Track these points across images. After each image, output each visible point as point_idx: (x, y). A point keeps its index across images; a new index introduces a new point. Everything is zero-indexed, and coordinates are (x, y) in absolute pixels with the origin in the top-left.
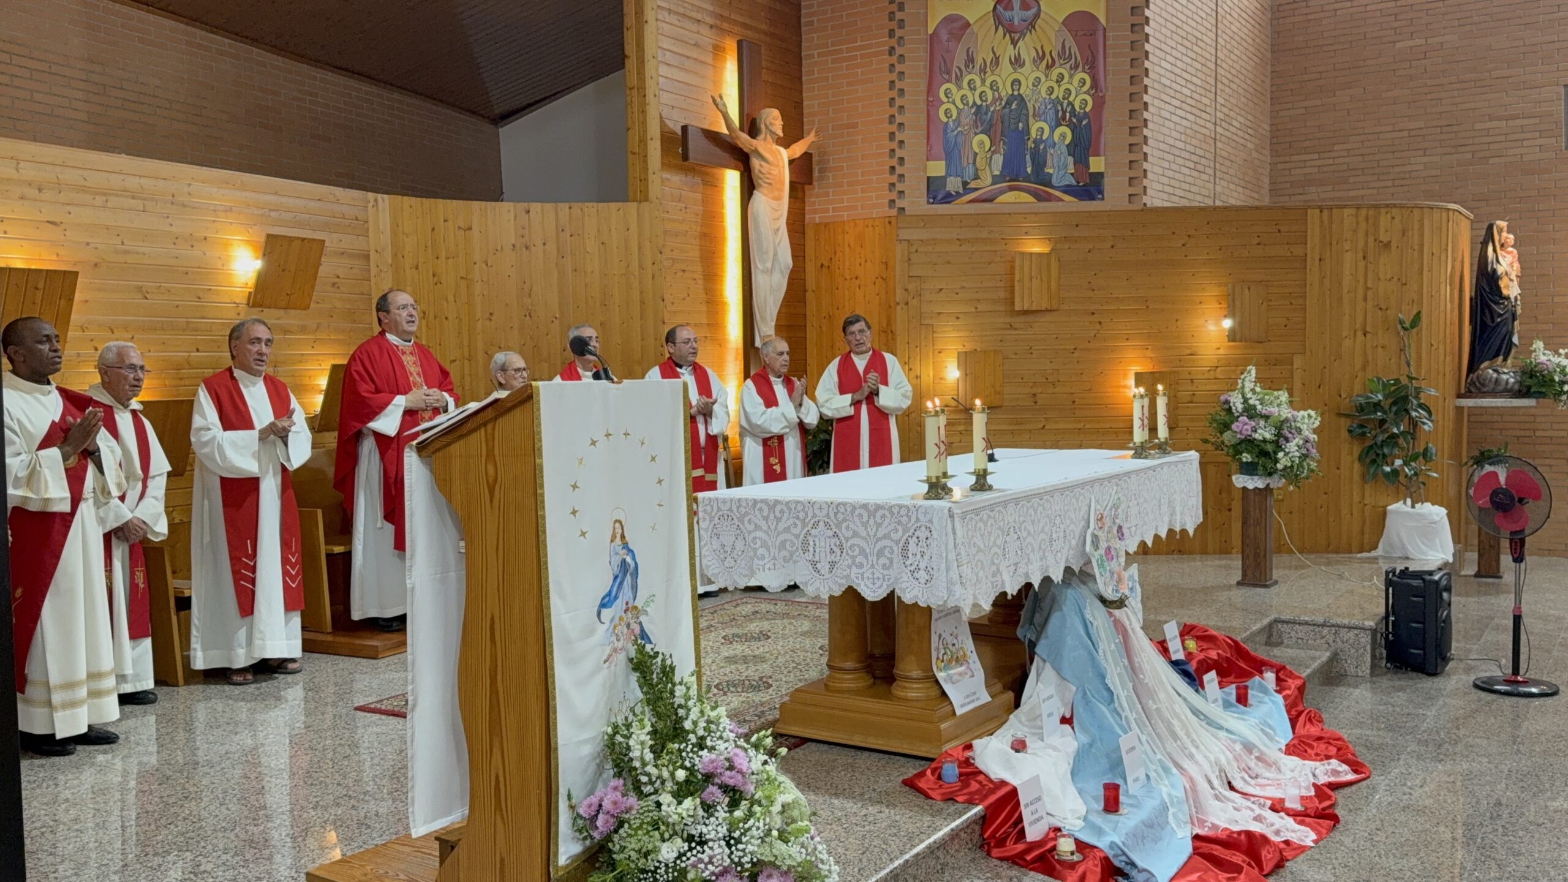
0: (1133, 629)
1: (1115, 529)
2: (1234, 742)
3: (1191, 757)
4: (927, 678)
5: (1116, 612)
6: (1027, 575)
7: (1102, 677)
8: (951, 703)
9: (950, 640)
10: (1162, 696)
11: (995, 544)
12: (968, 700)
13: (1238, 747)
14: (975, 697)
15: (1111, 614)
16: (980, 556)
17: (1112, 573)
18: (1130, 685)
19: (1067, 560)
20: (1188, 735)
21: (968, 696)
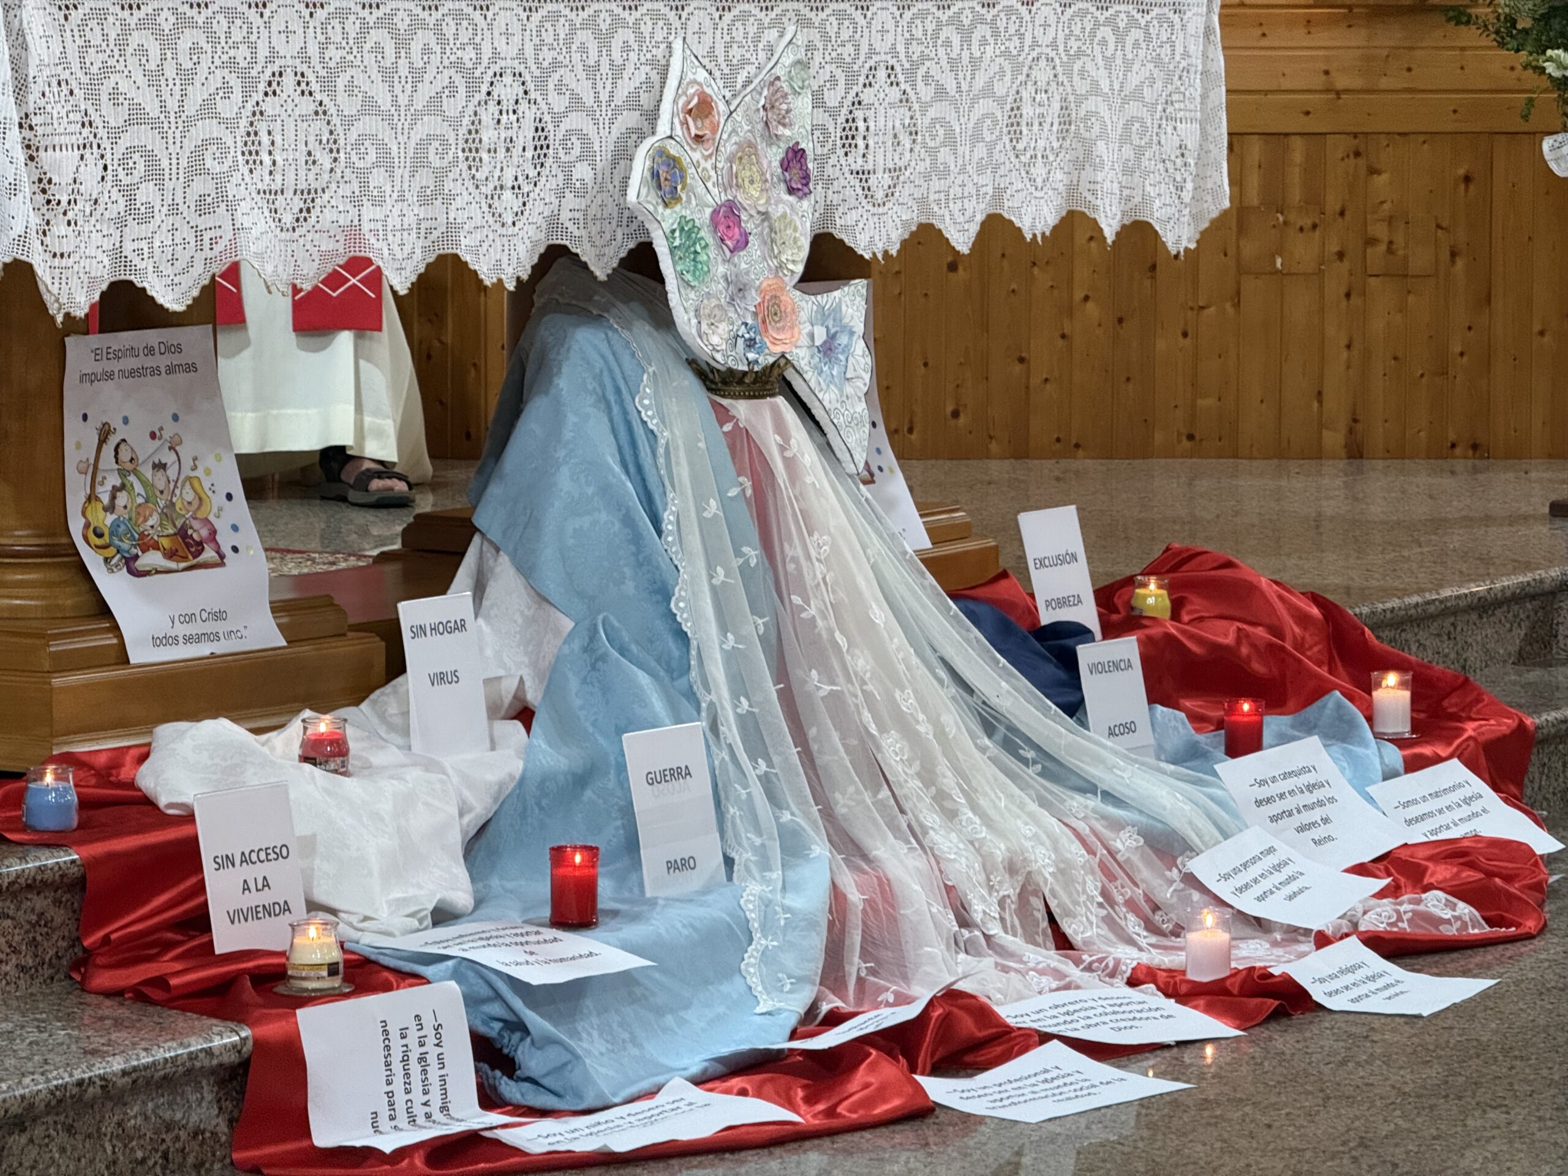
0: (790, 464)
1: (773, 156)
2: (1117, 826)
3: (916, 834)
4: (51, 551)
5: (741, 408)
6: (353, 232)
7: (664, 593)
8: (115, 629)
9: (145, 449)
10: (862, 662)
11: (207, 109)
12: (182, 630)
13: (1126, 843)
14: (221, 627)
15: (723, 415)
16: (142, 136)
17: (738, 288)
18: (754, 626)
19: (553, 223)
20: (928, 777)
21: (189, 618)
